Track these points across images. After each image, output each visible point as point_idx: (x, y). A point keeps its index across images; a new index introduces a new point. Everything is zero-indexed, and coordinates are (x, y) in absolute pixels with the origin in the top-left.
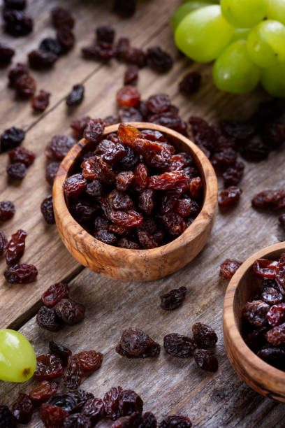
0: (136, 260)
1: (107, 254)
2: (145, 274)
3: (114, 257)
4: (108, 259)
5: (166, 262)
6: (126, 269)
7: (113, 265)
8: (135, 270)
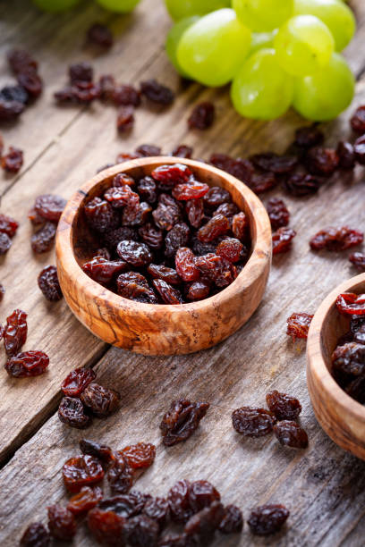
0: (181, 318)
1: (143, 314)
2: (193, 339)
3: (152, 317)
4: (144, 321)
5: (219, 318)
6: (169, 334)
7: (152, 330)
8: (180, 334)
